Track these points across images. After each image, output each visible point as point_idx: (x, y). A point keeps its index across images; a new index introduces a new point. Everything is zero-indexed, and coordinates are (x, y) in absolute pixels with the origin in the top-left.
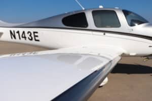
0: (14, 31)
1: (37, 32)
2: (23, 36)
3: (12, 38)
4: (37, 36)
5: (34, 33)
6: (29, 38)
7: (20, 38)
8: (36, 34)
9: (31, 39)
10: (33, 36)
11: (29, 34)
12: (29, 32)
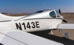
0: (20, 24)
1: (38, 22)
2: (28, 26)
4: (38, 24)
6: (32, 27)
7: (25, 29)
8: (37, 23)
9: (34, 27)
10: (35, 25)
11: (33, 24)
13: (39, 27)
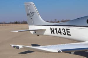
0: (53, 28)
1: (69, 29)
2: (60, 32)
3: (52, 33)
4: (69, 32)
5: (67, 29)
6: (63, 33)
7: (57, 34)
9: (65, 34)
10: (66, 31)
11: (64, 30)
12: (63, 29)
13: (70, 35)
